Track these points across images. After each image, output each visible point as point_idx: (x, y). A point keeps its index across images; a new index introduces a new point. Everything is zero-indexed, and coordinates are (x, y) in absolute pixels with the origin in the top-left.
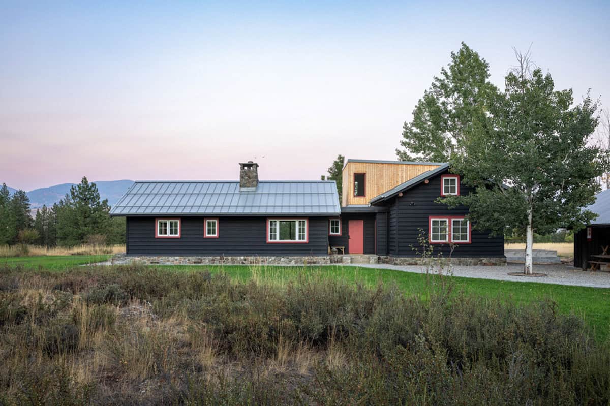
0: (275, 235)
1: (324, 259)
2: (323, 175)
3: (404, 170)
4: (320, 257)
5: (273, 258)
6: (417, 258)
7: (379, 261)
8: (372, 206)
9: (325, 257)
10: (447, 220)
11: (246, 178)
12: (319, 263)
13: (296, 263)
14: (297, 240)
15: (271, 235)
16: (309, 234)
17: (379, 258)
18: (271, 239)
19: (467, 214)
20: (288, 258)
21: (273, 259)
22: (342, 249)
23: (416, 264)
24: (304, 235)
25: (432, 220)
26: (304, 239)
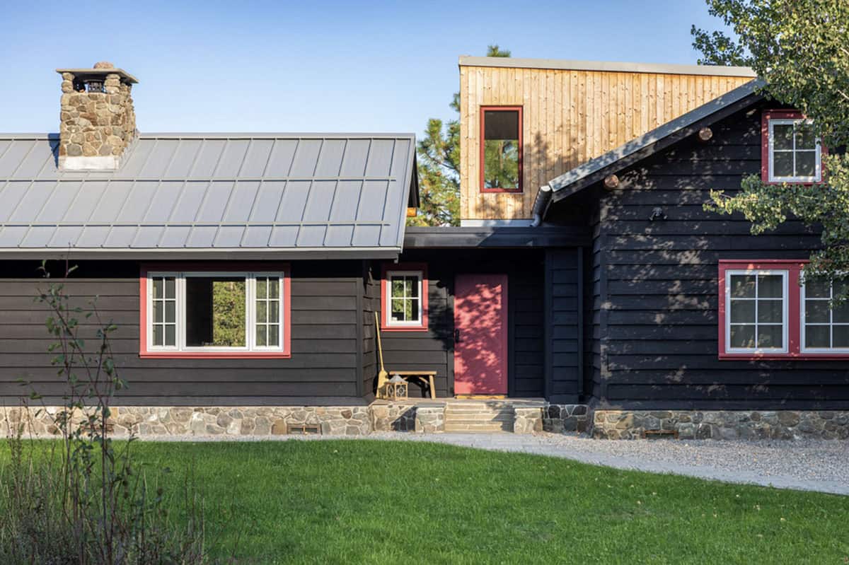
0: (171, 330)
1: (346, 415)
2: (436, 117)
3: (661, 95)
4: (332, 409)
5: (163, 411)
6: (674, 414)
7: (549, 422)
8: (546, 225)
9: (352, 408)
10: (785, 274)
11: (84, 122)
12: (328, 429)
13: (246, 428)
14: (252, 346)
15: (158, 330)
16: (295, 326)
17: (553, 413)
18: (158, 341)
19: (816, 250)
20: (216, 412)
21: (163, 415)
22: (427, 377)
23: (671, 434)
24: (275, 329)
25: (729, 273)
26: (274, 341)
